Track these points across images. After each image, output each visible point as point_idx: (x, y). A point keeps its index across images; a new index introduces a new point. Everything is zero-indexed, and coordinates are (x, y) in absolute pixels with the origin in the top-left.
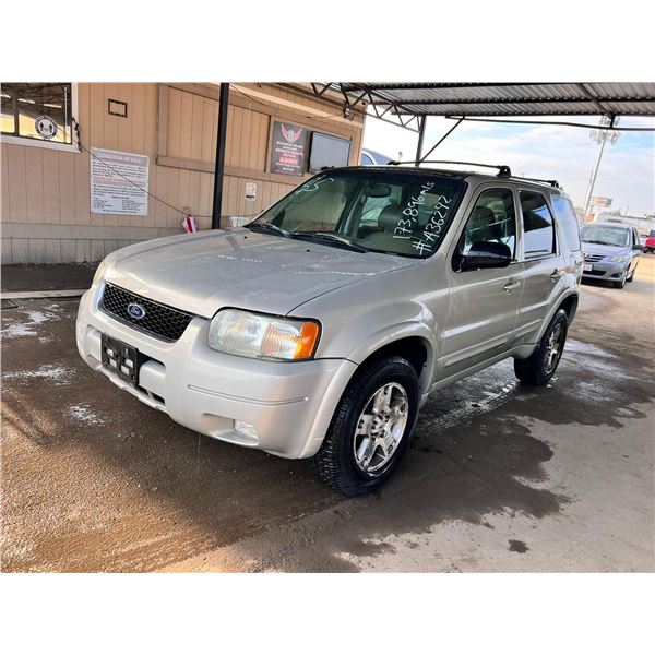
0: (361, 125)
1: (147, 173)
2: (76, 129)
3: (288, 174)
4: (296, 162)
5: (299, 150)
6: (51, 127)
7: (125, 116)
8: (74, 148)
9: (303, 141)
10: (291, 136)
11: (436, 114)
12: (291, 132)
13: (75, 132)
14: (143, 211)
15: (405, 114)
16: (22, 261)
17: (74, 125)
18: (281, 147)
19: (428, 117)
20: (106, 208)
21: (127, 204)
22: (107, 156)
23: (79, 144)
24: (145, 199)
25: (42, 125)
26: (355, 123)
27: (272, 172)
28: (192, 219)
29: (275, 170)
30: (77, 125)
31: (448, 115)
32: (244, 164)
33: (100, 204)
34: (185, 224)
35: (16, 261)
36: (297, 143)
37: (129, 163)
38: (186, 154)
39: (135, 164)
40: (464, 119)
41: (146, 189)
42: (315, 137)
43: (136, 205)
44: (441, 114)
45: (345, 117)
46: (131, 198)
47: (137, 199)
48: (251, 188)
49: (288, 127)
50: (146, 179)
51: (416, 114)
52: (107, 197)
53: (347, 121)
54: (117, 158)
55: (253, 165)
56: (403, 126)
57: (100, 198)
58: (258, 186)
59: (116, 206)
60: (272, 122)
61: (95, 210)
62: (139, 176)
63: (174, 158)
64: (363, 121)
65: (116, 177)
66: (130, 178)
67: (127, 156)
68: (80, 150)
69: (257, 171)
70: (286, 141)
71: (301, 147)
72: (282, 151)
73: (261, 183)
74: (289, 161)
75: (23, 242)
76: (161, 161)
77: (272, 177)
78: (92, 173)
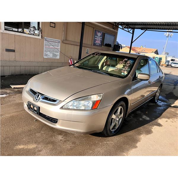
0: (117, 31)
1: (60, 45)
3: (97, 46)
4: (100, 42)
5: (101, 39)
6: (33, 30)
7: (55, 27)
8: (40, 37)
9: (102, 36)
10: (99, 34)
11: (138, 28)
13: (40, 32)
14: (58, 57)
15: (129, 28)
16: (23, 73)
17: (40, 30)
18: (96, 37)
19: (135, 29)
20: (48, 56)
21: (54, 55)
22: (49, 40)
24: (59, 54)
25: (31, 30)
27: (94, 45)
28: (72, 60)
30: (41, 30)
31: (142, 29)
32: (86, 43)
33: (46, 55)
34: (70, 61)
35: (21, 73)
36: (100, 36)
37: (55, 42)
38: (70, 39)
39: (56, 42)
41: (59, 50)
42: (106, 35)
43: (56, 55)
44: (140, 28)
45: (113, 29)
46: (55, 53)
47: (57, 54)
48: (88, 50)
49: (99, 32)
51: (132, 28)
52: (48, 53)
53: (114, 30)
54: (52, 40)
55: (88, 43)
56: (129, 32)
57: (46, 53)
59: (51, 55)
60: (94, 30)
61: (45, 57)
62: (58, 46)
63: (68, 40)
64: (117, 30)
65: (51, 47)
66: (55, 47)
67: (55, 40)
68: (42, 38)
69: (89, 45)
70: (98, 36)
71: (101, 38)
72: (97, 39)
73: (90, 49)
74: (98, 42)
75: (24, 67)
76: (64, 42)
77: (94, 47)
78: (44, 45)
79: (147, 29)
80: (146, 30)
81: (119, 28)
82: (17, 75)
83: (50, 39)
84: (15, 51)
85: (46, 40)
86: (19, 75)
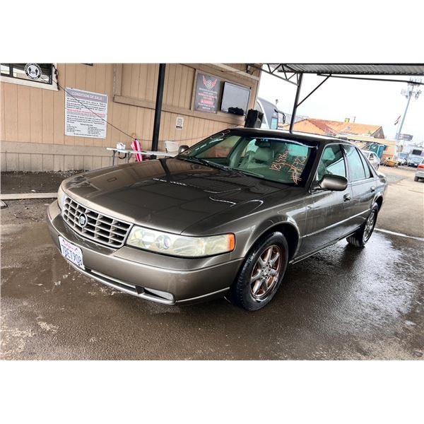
0: (257, 79)
1: (107, 108)
2: (55, 73)
3: (206, 111)
4: (212, 103)
5: (214, 95)
6: (37, 71)
7: (92, 65)
8: (54, 87)
9: (218, 88)
10: (209, 85)
11: (311, 72)
12: (209, 82)
13: (54, 76)
14: (103, 135)
15: (288, 72)
16: (13, 169)
17: (54, 70)
18: (202, 92)
19: (304, 74)
20: (76, 132)
21: (92, 130)
22: (77, 94)
23: (58, 84)
24: (104, 127)
25: (30, 69)
26: (254, 77)
27: (195, 110)
28: (137, 142)
29: (197, 108)
30: (56, 70)
31: (319, 73)
32: (176, 104)
33: (72, 129)
34: (133, 146)
35: (9, 169)
36: (213, 89)
38: (134, 95)
39: (97, 100)
40: (330, 76)
41: (105, 119)
42: (227, 85)
43: (97, 131)
44: (314, 72)
45: (247, 72)
46: (94, 125)
47: (99, 127)
48: (180, 120)
49: (208, 78)
50: (106, 112)
51: (296, 72)
52: (77, 124)
53: (248, 75)
54: (85, 96)
55: (182, 105)
56: (287, 80)
57: (72, 125)
58: (185, 119)
59: (83, 131)
60: (196, 74)
61: (68, 134)
62: (100, 110)
63: (126, 97)
64: (259, 76)
65: (84, 109)
66: (94, 111)
67: (92, 95)
68: (58, 88)
69: (184, 108)
70: (205, 88)
71: (216, 93)
72: (202, 95)
73: (187, 118)
74: (207, 102)
75: (14, 155)
76: (117, 99)
77: (196, 114)
78: (66, 106)
79: (331, 73)
80: (328, 77)
81: (263, 72)
83: (82, 93)
85: (69, 94)
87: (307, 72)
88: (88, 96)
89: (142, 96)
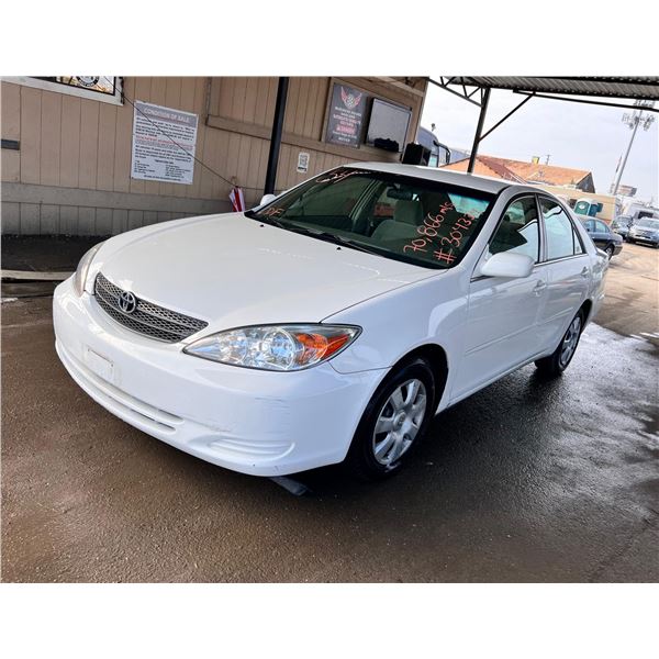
0: (421, 94)
1: (195, 135)
3: (343, 145)
4: (352, 131)
5: (357, 118)
8: (116, 100)
9: (362, 108)
10: (351, 101)
11: (503, 87)
12: (351, 97)
13: (118, 80)
14: (188, 179)
15: (469, 84)
16: (51, 231)
18: (338, 113)
19: (493, 90)
20: (148, 173)
21: (171, 170)
22: (153, 112)
23: (122, 95)
24: (190, 166)
26: (415, 91)
27: (327, 141)
28: (240, 191)
29: (330, 139)
31: (516, 89)
32: (299, 130)
33: (142, 168)
34: (232, 197)
35: (44, 231)
36: (356, 110)
37: (174, 121)
38: (238, 116)
39: (181, 123)
40: (534, 94)
41: (193, 153)
42: (376, 104)
43: (180, 171)
44: (509, 87)
46: (176, 163)
47: (183, 165)
48: (304, 158)
49: (349, 91)
50: (194, 142)
51: (480, 86)
52: (149, 160)
54: (163, 115)
55: (307, 133)
56: (466, 97)
57: (142, 161)
58: (311, 156)
59: (158, 172)
60: (332, 83)
61: (135, 175)
62: (186, 138)
63: (226, 119)
64: (424, 89)
65: (161, 137)
66: (176, 140)
67: (175, 113)
68: (123, 102)
69: (311, 138)
70: (345, 107)
71: (360, 115)
72: (340, 118)
73: (315, 154)
74: (347, 130)
75: (53, 208)
76: (212, 121)
77: (328, 148)
78: (134, 131)
79: (535, 90)
80: (530, 96)
81: (430, 83)
82: (26, 237)
83: (159, 110)
84: (22, 147)
85: (140, 112)
86: (33, 236)
87: (497, 87)
88: (168, 116)
89: (249, 118)
